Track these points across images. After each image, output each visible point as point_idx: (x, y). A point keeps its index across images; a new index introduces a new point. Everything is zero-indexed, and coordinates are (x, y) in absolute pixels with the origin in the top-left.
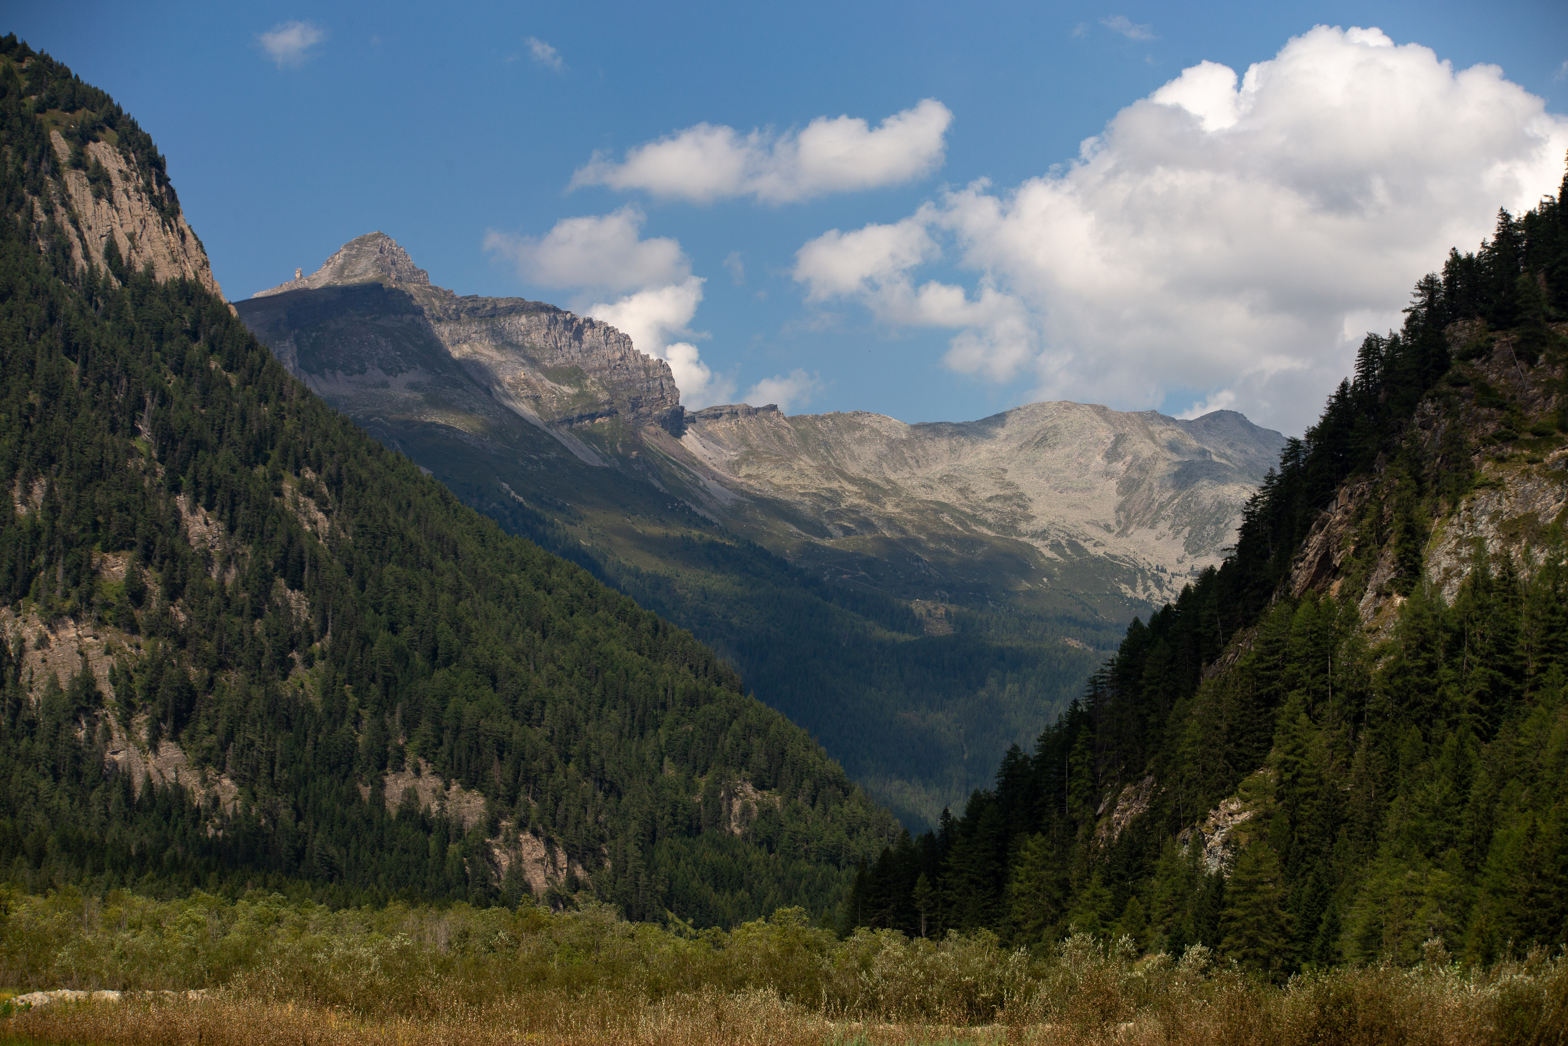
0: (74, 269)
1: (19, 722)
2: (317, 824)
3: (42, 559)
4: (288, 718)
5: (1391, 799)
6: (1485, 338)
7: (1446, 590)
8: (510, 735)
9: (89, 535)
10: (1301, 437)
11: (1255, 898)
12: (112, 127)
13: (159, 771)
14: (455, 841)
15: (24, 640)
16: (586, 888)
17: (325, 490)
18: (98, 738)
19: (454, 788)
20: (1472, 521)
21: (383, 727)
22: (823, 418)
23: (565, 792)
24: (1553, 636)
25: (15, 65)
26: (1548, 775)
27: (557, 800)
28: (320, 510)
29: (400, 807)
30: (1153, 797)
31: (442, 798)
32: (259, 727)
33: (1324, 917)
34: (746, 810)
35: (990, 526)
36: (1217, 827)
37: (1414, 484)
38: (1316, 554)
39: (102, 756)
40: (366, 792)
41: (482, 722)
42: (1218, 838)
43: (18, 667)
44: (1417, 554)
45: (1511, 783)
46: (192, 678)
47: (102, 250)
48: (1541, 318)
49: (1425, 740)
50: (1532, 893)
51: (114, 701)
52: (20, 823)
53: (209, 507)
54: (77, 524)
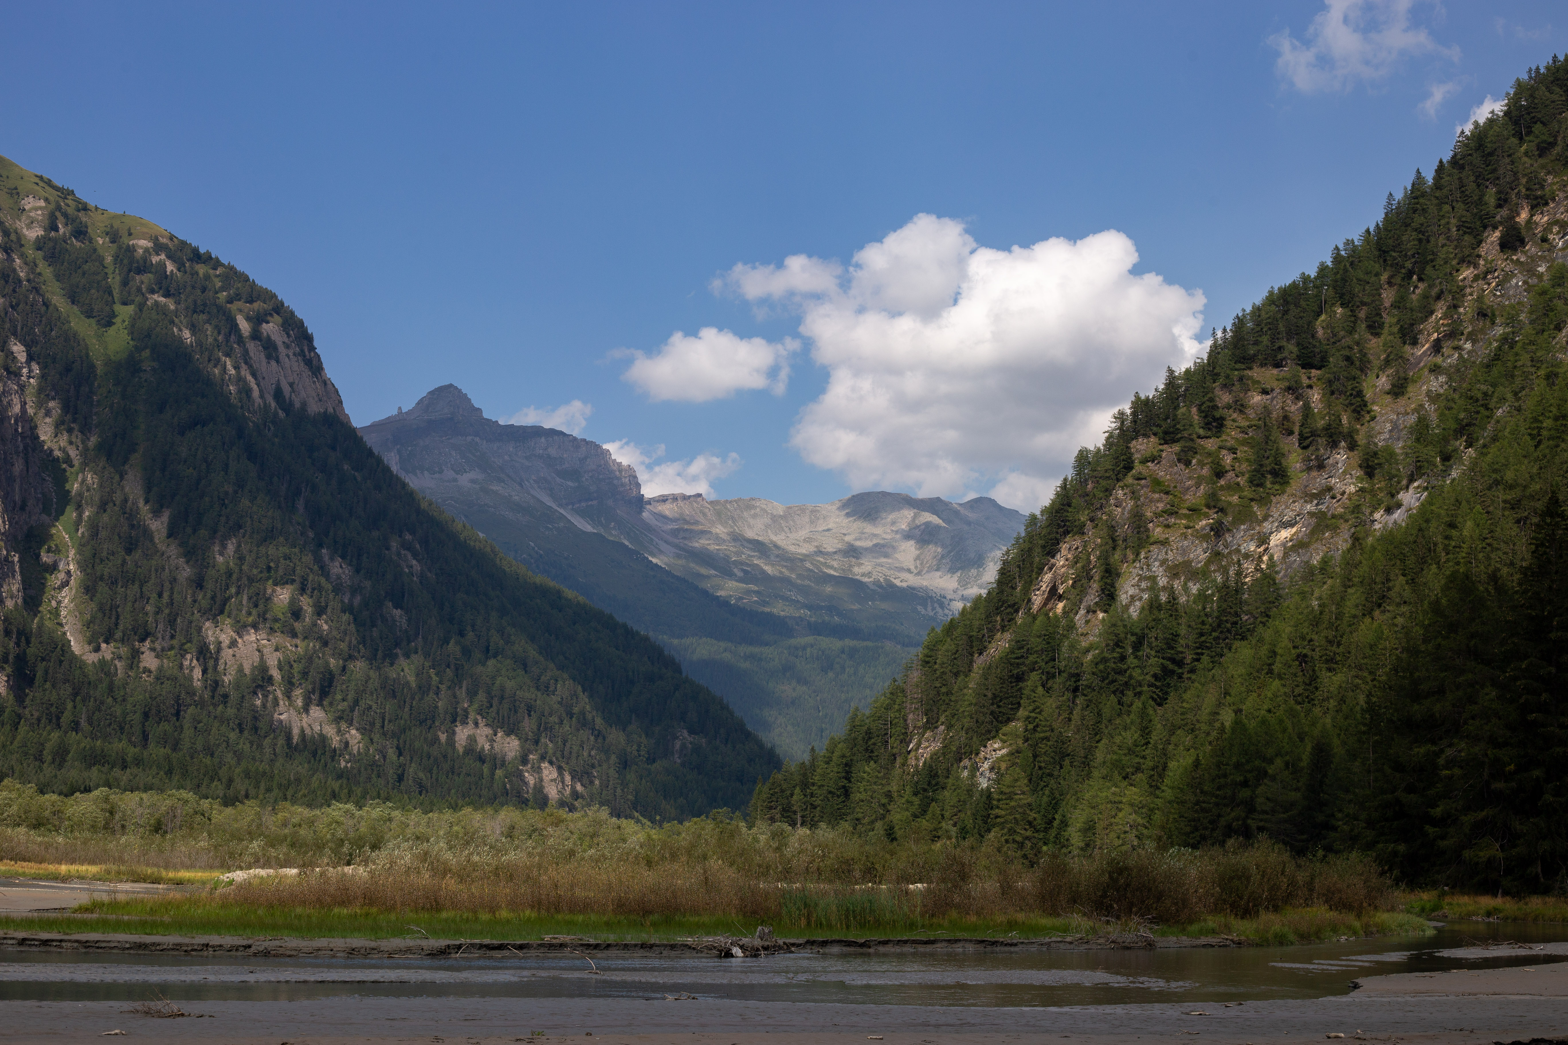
0: (253, 405)
1: (216, 695)
2: (412, 758)
3: (233, 590)
4: (393, 691)
5: (1098, 742)
6: (1157, 449)
7: (1132, 609)
8: (536, 701)
9: (265, 575)
10: (1038, 513)
11: (1013, 804)
12: (278, 314)
13: (310, 725)
14: (500, 768)
15: (221, 643)
16: (583, 797)
17: (418, 546)
18: (269, 705)
19: (499, 735)
20: (1148, 565)
21: (455, 696)
22: (731, 502)
23: (570, 737)
24: (1203, 639)
25: (211, 272)
26: (1204, 727)
27: (565, 742)
28: (414, 559)
29: (465, 747)
30: (945, 740)
31: (492, 741)
32: (375, 697)
33: (1056, 816)
34: (683, 747)
35: (835, 569)
36: (986, 758)
37: (1110, 542)
38: (1047, 586)
39: (272, 716)
40: (443, 737)
41: (518, 692)
42: (986, 765)
43: (217, 660)
44: (1113, 585)
45: (1179, 732)
46: (332, 666)
47: (272, 393)
48: (1194, 436)
49: (1119, 704)
50: (1197, 803)
51: (280, 681)
52: (216, 760)
53: (343, 557)
54: (256, 568)
